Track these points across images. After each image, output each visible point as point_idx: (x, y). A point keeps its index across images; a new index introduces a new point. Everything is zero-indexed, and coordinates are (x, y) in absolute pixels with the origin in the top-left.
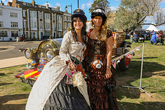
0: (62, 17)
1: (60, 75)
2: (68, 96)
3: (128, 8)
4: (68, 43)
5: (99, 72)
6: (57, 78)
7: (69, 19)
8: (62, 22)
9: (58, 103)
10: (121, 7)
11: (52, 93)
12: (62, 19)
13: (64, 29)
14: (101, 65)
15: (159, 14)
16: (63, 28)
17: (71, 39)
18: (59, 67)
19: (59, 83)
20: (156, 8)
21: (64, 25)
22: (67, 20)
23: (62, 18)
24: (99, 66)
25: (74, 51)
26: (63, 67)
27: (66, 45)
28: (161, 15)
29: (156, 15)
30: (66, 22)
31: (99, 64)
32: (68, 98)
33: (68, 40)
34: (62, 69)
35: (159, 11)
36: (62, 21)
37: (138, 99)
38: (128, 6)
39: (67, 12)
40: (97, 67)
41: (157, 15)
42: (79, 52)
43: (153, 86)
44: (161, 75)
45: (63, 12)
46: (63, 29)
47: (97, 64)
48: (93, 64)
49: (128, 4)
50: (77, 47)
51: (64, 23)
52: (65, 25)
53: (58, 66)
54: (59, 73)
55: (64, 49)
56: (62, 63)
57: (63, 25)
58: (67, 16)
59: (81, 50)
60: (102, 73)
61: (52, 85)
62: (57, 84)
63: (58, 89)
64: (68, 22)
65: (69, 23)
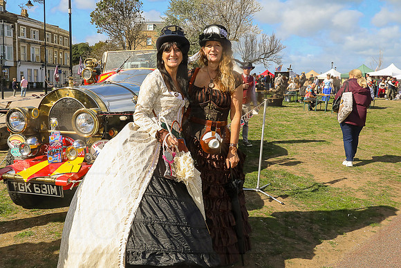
0: (13, 27)
1: (149, 161)
2: (174, 200)
3: (187, 20)
4: (155, 93)
5: (213, 157)
6: (146, 167)
7: (32, 34)
8: (14, 42)
9: (160, 215)
10: (171, 17)
11: (144, 196)
12: (14, 34)
13: (19, 60)
14: (220, 142)
15: (248, 39)
16: (15, 57)
17: (161, 87)
18: (144, 145)
19: (152, 178)
20: (244, 25)
21: (19, 50)
22: (28, 36)
23: (14, 31)
24: (215, 144)
25: (167, 112)
26: (152, 144)
27: (151, 99)
28: (252, 41)
29: (242, 40)
30: (24, 41)
31: (216, 140)
32: (176, 203)
33: (156, 89)
34: (152, 148)
35: (251, 33)
36: (14, 39)
37: (261, 210)
38: (187, 15)
39: (27, 15)
40: (211, 144)
41: (245, 40)
42: (176, 113)
43: (277, 185)
44: (282, 165)
45: (16, 16)
46: (15, 61)
47: (211, 139)
48: (203, 139)
49: (185, 9)
50: (174, 104)
51: (19, 45)
52: (22, 50)
53: (141, 142)
54: (147, 156)
55: (147, 108)
56: (146, 136)
57: (15, 50)
58: (28, 27)
59: (180, 109)
60: (219, 157)
61: (140, 181)
62: (148, 179)
63: (154, 188)
64: (29, 43)
65: (32, 46)
